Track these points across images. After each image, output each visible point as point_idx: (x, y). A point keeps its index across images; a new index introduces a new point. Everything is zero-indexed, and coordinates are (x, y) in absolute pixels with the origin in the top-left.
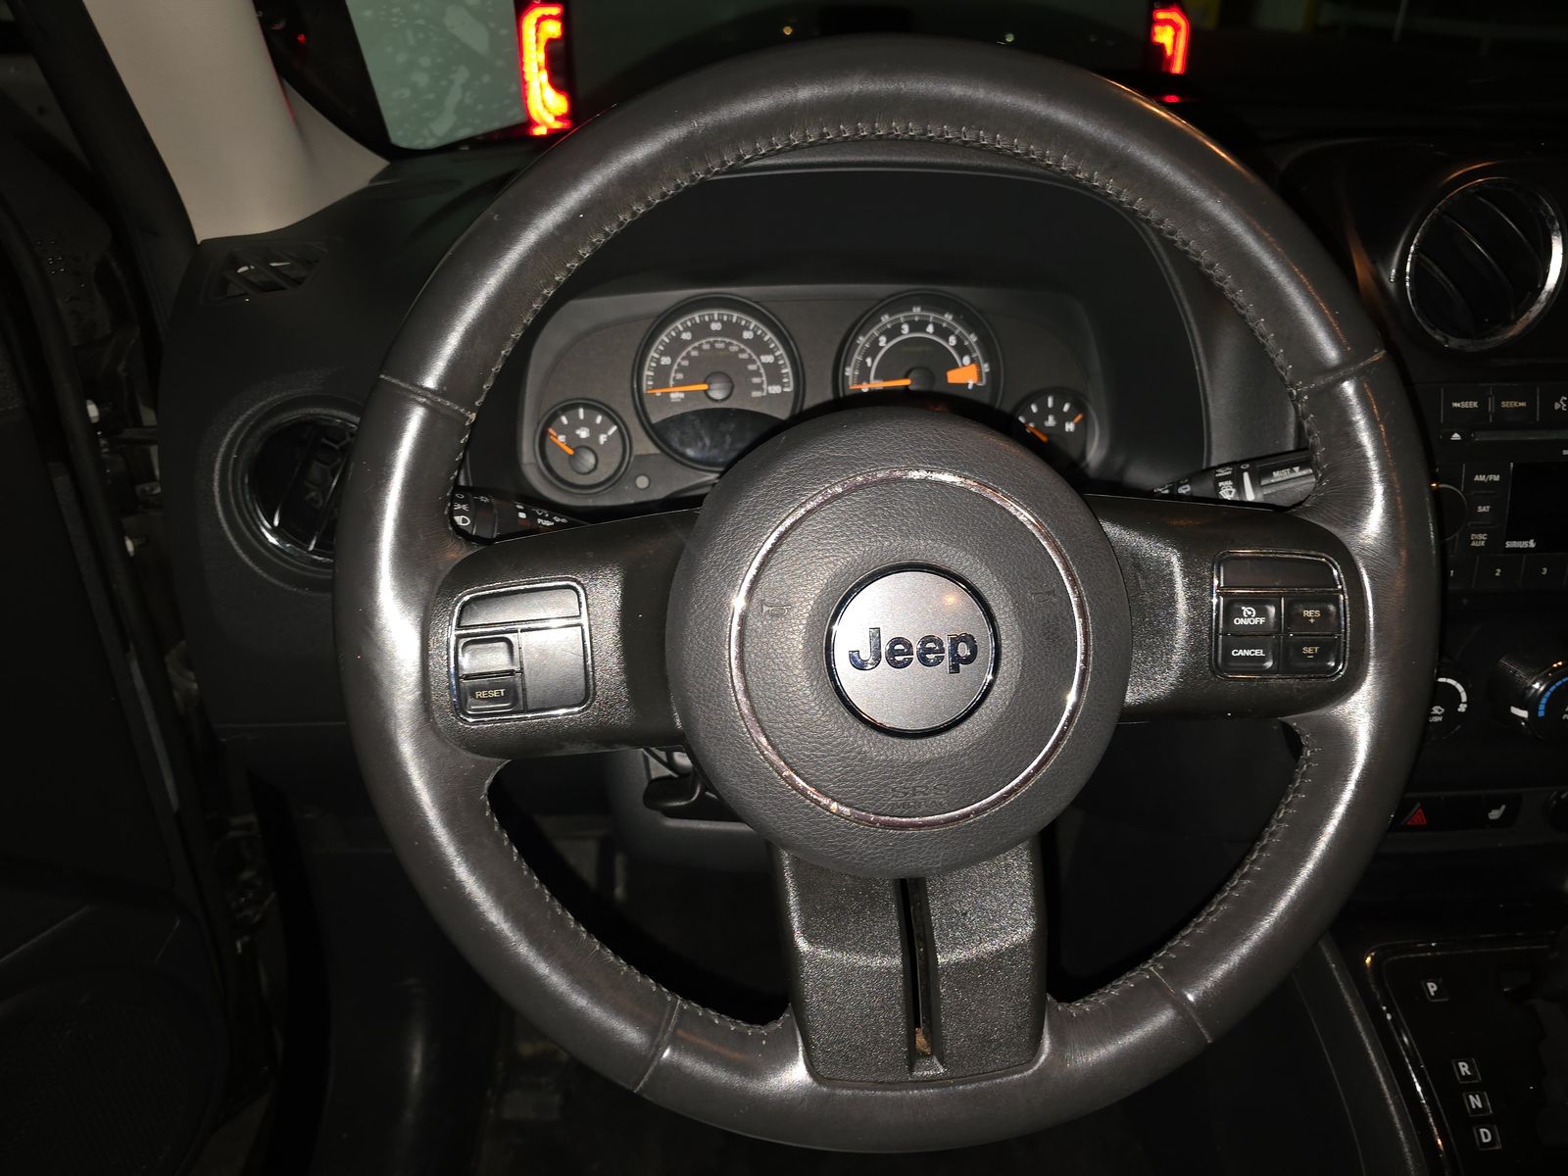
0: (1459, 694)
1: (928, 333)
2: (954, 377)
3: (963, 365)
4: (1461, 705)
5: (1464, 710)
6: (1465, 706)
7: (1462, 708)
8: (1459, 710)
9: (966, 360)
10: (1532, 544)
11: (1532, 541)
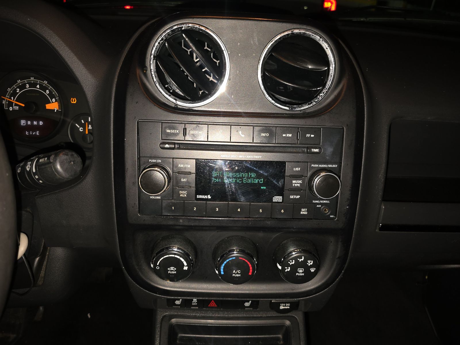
0: (182, 262)
1: (37, 88)
2: (49, 106)
3: (53, 102)
4: (185, 267)
5: (186, 269)
6: (187, 267)
7: (186, 268)
8: (184, 269)
9: (54, 100)
10: (209, 197)
11: (209, 196)
